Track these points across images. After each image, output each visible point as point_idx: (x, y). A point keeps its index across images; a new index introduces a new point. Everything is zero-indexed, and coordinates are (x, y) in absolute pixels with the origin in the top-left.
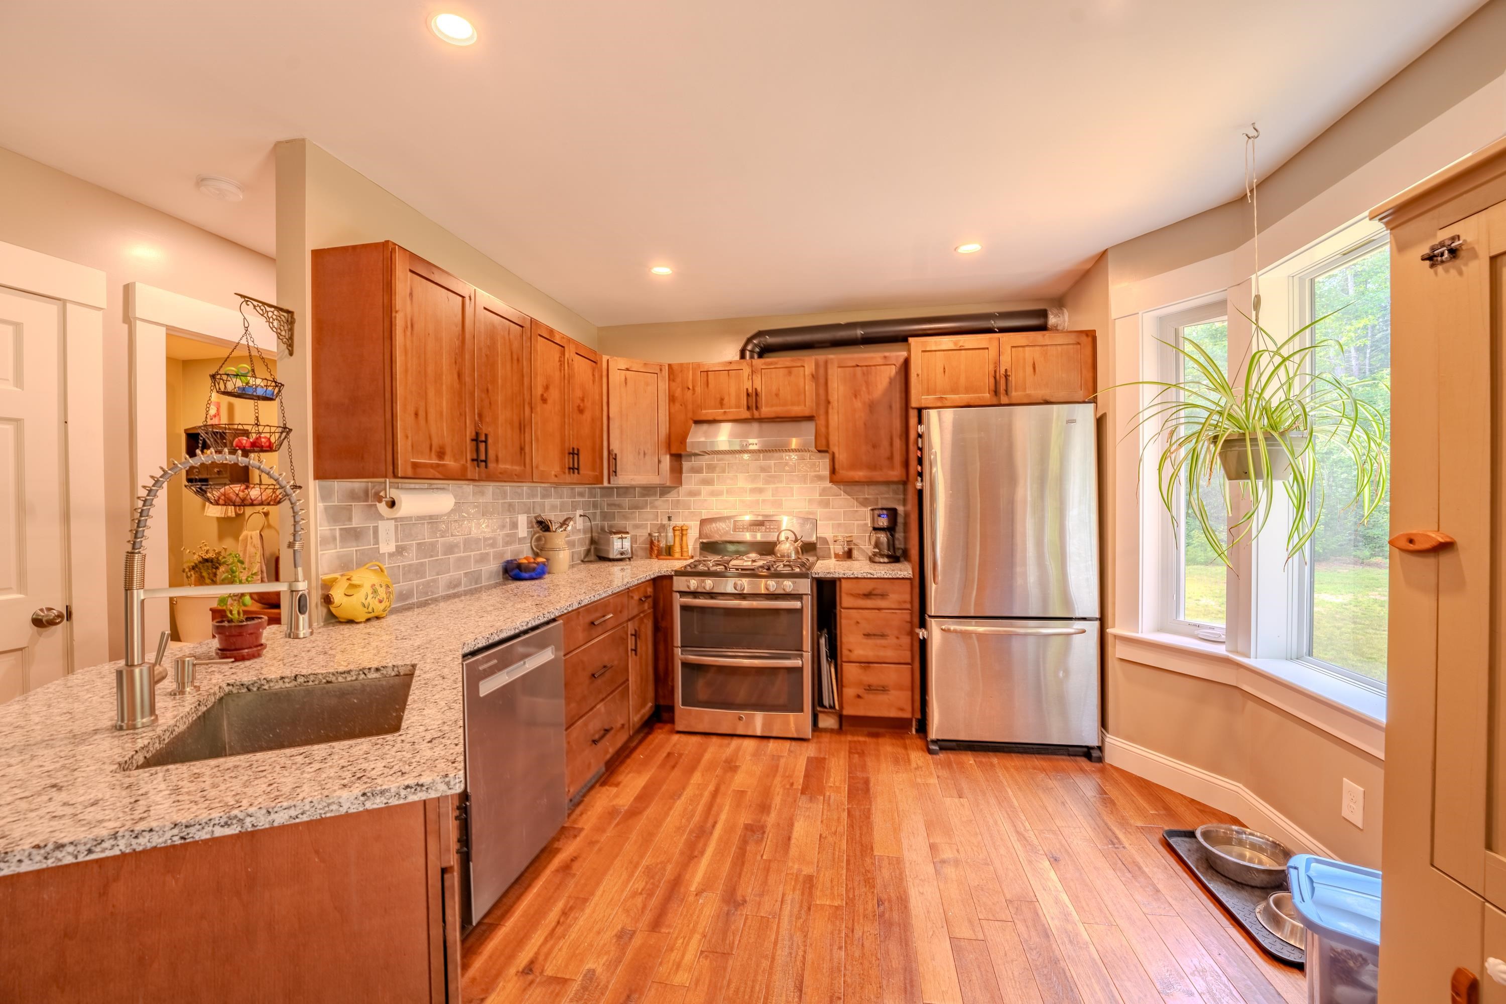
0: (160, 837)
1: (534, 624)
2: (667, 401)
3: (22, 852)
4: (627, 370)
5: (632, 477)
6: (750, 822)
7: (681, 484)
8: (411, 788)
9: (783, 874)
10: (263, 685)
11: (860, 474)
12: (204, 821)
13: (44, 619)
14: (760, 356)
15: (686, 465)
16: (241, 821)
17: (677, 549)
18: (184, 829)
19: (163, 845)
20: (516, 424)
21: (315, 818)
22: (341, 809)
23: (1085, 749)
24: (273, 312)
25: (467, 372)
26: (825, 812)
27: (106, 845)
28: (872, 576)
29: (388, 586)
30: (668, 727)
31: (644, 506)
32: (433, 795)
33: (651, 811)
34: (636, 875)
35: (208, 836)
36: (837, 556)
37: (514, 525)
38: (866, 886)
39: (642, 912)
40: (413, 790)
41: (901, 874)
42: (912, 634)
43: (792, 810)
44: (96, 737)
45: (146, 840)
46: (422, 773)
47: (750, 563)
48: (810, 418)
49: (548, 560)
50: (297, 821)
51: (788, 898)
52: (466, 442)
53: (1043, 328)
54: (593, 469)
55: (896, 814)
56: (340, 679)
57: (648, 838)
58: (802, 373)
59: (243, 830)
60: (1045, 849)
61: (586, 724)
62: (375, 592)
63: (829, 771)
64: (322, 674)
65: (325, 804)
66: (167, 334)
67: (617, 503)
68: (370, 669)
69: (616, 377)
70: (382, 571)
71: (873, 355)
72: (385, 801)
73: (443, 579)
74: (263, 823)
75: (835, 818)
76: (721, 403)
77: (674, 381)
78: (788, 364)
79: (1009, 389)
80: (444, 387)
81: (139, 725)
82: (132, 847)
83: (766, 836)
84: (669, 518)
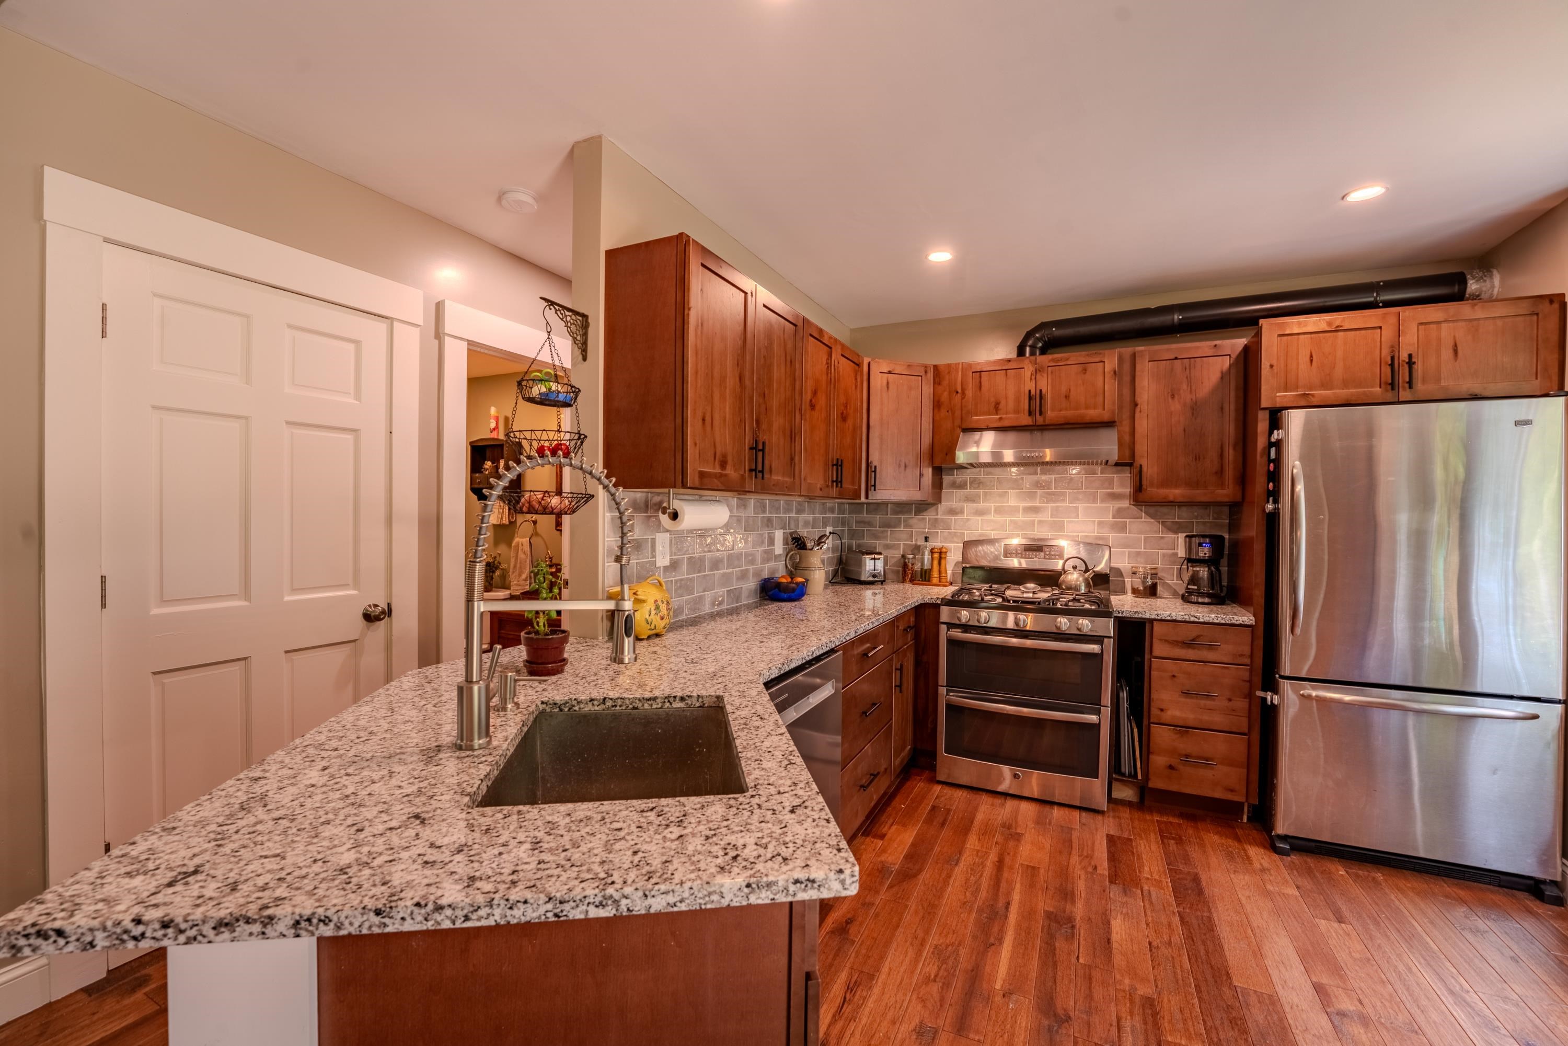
0: (534, 911)
1: (818, 653)
2: (932, 407)
3: (405, 909)
4: (890, 372)
5: (891, 492)
6: (1051, 909)
7: (940, 501)
8: (801, 883)
9: (1112, 989)
10: (574, 706)
11: (1176, 493)
12: (578, 897)
13: (373, 614)
14: (1043, 351)
15: (947, 479)
16: (616, 902)
17: (935, 574)
18: (558, 905)
19: (537, 920)
20: (788, 432)
21: (694, 908)
22: (723, 900)
23: (1532, 882)
24: (570, 316)
25: (747, 374)
26: (1149, 912)
27: (483, 912)
28: (1196, 620)
29: (668, 603)
30: (926, 774)
31: (897, 525)
32: (825, 894)
33: (926, 875)
34: (924, 954)
35: (582, 916)
36: (1135, 591)
37: (772, 542)
38: (1233, 1028)
39: (941, 1006)
40: (803, 886)
41: (1281, 1020)
42: (1250, 695)
43: (1103, 902)
44: (440, 756)
45: (520, 913)
46: (809, 863)
47: (1031, 595)
48: (1109, 424)
49: (807, 580)
50: (675, 909)
51: (1127, 1024)
52: (745, 450)
53: (1459, 297)
54: (853, 483)
55: (1249, 931)
56: (646, 706)
57: (930, 910)
58: (1101, 370)
59: (618, 914)
60: (1509, 1028)
61: (855, 767)
62: (657, 608)
63: (1139, 857)
64: (629, 699)
65: (705, 893)
66: (469, 349)
67: (867, 520)
68: (675, 697)
69: (878, 381)
70: (661, 585)
71: (1201, 346)
72: (771, 896)
73: (708, 596)
74: (639, 908)
75: (1165, 922)
76: (997, 408)
77: (939, 384)
78: (1083, 360)
79: (1414, 381)
80: (728, 390)
81: (476, 747)
82: (506, 919)
83: (1076, 931)
84: (926, 539)
